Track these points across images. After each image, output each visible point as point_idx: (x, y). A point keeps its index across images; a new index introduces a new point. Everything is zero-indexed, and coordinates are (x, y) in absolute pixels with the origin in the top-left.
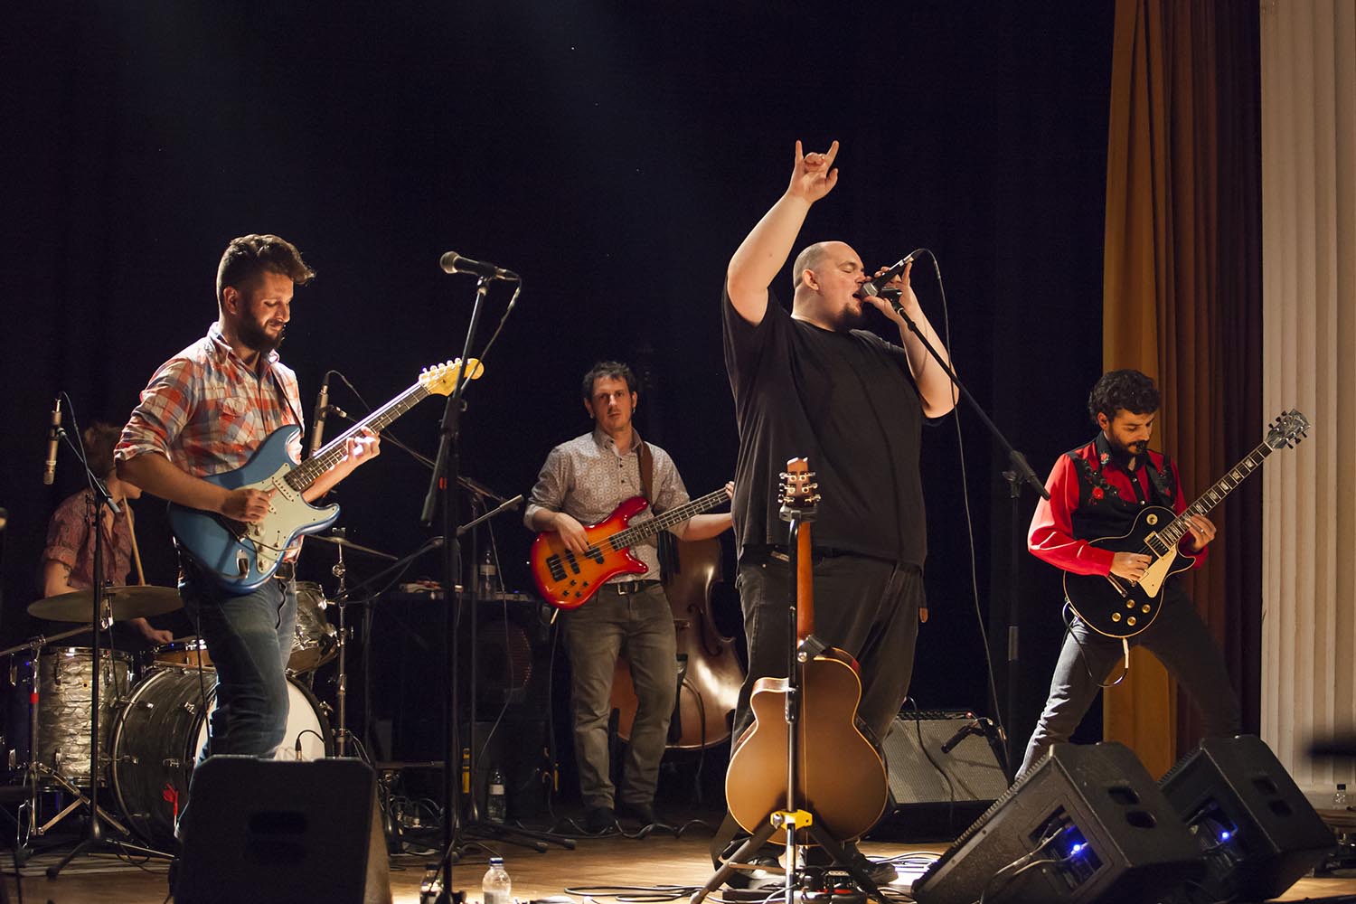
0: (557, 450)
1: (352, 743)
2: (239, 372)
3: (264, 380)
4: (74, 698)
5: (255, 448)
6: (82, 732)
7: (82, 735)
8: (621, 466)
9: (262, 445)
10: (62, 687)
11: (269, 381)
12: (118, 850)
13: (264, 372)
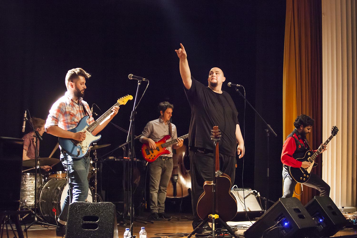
0: (149, 123)
1: (98, 197)
2: (74, 104)
4: (30, 186)
6: (32, 194)
7: (31, 195)
8: (165, 128)
9: (80, 121)
10: (27, 183)
12: (41, 224)
13: (80, 104)
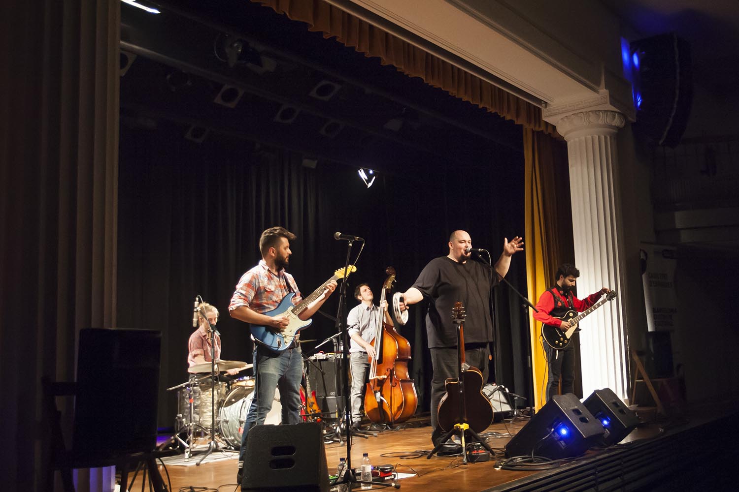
2: (272, 276)
3: (281, 278)
5: (279, 302)
7: (209, 412)
9: (281, 301)
10: (202, 396)
11: (283, 278)
13: (281, 276)
